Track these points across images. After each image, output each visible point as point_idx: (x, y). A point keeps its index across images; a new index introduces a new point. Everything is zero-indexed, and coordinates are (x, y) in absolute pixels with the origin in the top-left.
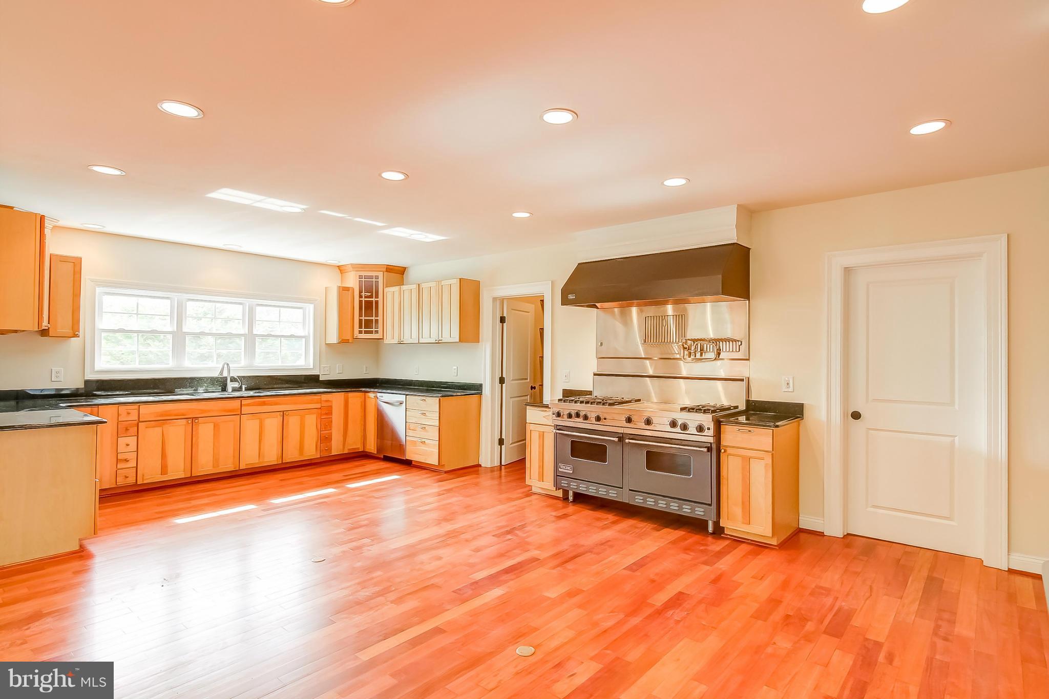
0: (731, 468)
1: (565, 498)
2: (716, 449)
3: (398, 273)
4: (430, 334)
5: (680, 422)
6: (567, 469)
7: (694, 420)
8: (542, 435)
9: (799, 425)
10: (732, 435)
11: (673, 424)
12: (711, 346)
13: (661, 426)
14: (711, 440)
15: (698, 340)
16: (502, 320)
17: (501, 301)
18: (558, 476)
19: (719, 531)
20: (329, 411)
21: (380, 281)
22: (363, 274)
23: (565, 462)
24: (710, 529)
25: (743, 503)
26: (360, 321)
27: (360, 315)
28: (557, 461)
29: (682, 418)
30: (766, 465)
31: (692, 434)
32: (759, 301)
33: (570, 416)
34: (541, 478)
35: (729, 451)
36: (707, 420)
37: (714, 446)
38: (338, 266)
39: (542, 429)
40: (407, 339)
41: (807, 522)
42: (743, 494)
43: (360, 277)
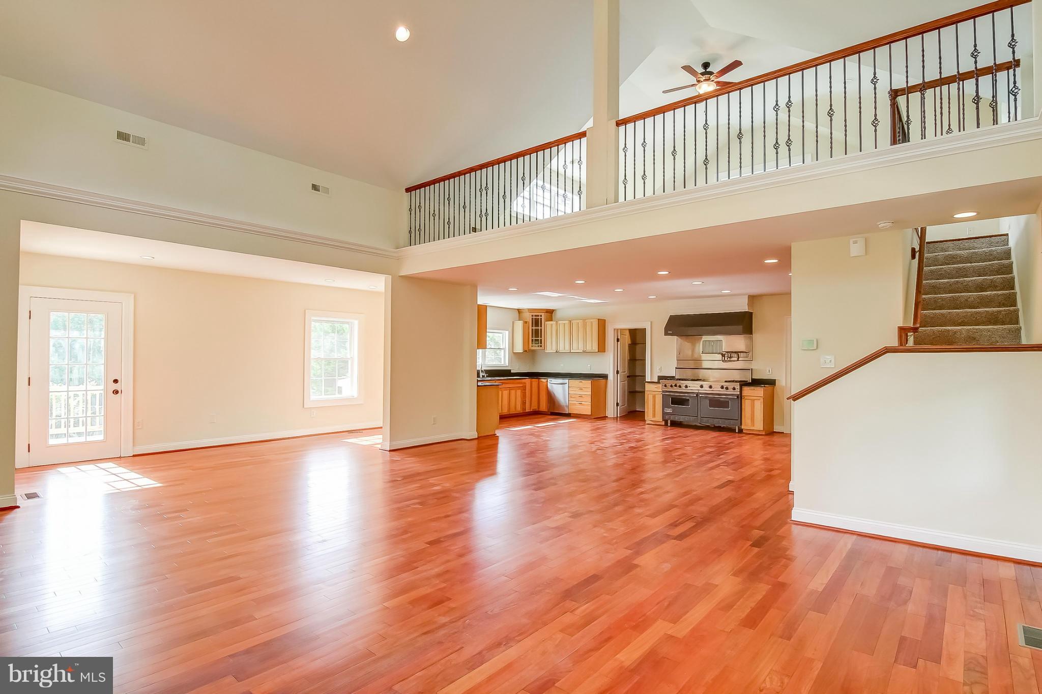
0: (747, 404)
1: (666, 424)
2: (740, 397)
3: (550, 313)
4: (578, 347)
5: (725, 387)
6: (669, 411)
7: (730, 386)
8: (654, 397)
9: (774, 388)
10: (747, 391)
11: (722, 387)
12: (735, 355)
13: (717, 389)
14: (739, 393)
15: (729, 352)
16: (618, 340)
17: (616, 330)
18: (664, 414)
19: (741, 431)
20: (524, 388)
21: (543, 317)
22: (534, 314)
23: (669, 407)
24: (737, 431)
25: (752, 418)
26: (532, 340)
27: (532, 337)
28: (664, 406)
29: (726, 385)
30: (761, 402)
31: (730, 392)
32: (757, 336)
33: (671, 386)
34: (654, 415)
35: (746, 397)
36: (737, 386)
37: (739, 396)
38: (518, 310)
39: (654, 393)
40: (561, 349)
41: (777, 428)
42: (751, 414)
43: (532, 316)
